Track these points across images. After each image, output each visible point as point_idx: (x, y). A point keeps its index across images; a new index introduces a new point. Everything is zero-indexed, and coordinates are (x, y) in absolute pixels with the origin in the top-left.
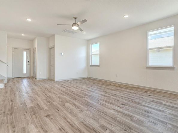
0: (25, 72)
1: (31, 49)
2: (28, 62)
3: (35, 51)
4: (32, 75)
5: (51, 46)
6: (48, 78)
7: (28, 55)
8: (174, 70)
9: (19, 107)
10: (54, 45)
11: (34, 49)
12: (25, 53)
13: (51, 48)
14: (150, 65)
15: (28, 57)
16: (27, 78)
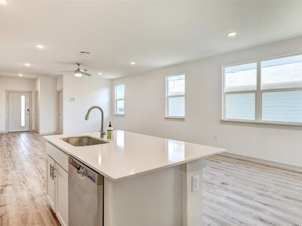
0: (23, 124)
1: (31, 92)
2: (28, 110)
3: (38, 95)
4: (34, 128)
5: (59, 89)
6: (56, 132)
7: (28, 101)
8: (184, 121)
9: (14, 177)
10: (62, 89)
11: (37, 92)
12: (23, 97)
13: (59, 92)
14: (170, 115)
15: (27, 103)
16: (26, 133)
